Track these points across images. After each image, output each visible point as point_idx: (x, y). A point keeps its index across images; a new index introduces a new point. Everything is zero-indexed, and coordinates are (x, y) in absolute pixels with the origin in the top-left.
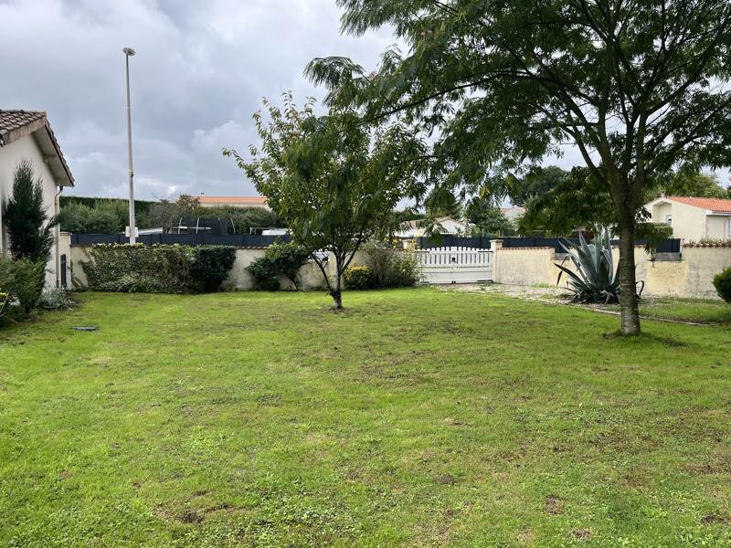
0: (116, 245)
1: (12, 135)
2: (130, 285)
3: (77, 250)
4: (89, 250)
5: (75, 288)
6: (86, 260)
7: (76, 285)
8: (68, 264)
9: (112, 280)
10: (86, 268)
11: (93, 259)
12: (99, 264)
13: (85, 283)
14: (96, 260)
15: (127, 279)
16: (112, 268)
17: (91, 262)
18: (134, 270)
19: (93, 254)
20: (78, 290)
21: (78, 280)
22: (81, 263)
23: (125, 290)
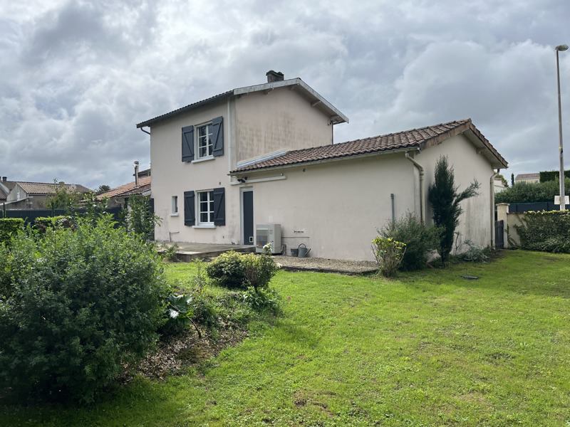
0: (544, 212)
1: (429, 143)
2: (554, 246)
3: (513, 217)
4: (521, 216)
5: (510, 247)
6: (519, 224)
7: (511, 244)
8: (505, 228)
9: (540, 241)
10: (519, 230)
11: (525, 223)
12: (530, 228)
13: (519, 243)
14: (527, 225)
15: (552, 241)
16: (540, 232)
17: (524, 226)
18: (560, 233)
19: (525, 220)
20: (513, 249)
21: (513, 240)
22: (515, 226)
23: (549, 250)
